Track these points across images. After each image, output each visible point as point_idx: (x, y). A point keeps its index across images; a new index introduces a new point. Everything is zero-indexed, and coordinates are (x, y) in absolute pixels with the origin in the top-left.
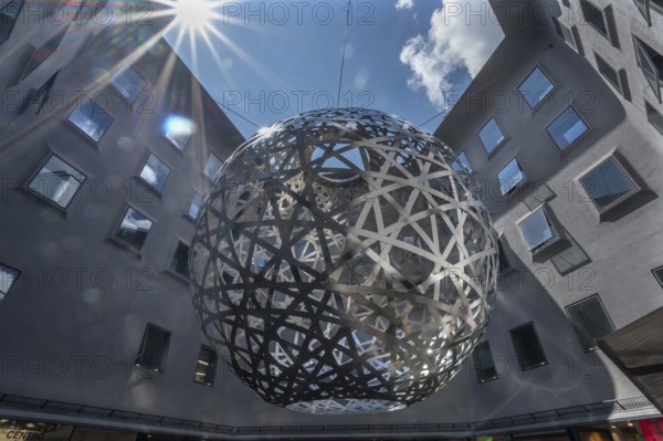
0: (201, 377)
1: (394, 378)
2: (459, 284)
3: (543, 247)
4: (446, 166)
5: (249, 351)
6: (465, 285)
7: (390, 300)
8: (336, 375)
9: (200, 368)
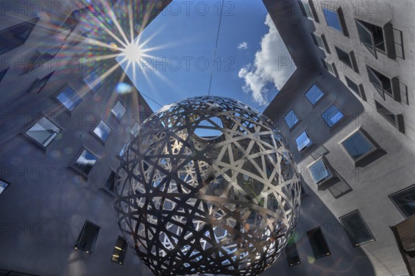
0: (116, 258)
1: (238, 260)
2: (279, 198)
3: (324, 181)
4: (269, 129)
5: (147, 239)
6: (283, 199)
7: (237, 206)
8: (201, 257)
9: (116, 252)
